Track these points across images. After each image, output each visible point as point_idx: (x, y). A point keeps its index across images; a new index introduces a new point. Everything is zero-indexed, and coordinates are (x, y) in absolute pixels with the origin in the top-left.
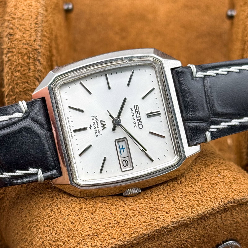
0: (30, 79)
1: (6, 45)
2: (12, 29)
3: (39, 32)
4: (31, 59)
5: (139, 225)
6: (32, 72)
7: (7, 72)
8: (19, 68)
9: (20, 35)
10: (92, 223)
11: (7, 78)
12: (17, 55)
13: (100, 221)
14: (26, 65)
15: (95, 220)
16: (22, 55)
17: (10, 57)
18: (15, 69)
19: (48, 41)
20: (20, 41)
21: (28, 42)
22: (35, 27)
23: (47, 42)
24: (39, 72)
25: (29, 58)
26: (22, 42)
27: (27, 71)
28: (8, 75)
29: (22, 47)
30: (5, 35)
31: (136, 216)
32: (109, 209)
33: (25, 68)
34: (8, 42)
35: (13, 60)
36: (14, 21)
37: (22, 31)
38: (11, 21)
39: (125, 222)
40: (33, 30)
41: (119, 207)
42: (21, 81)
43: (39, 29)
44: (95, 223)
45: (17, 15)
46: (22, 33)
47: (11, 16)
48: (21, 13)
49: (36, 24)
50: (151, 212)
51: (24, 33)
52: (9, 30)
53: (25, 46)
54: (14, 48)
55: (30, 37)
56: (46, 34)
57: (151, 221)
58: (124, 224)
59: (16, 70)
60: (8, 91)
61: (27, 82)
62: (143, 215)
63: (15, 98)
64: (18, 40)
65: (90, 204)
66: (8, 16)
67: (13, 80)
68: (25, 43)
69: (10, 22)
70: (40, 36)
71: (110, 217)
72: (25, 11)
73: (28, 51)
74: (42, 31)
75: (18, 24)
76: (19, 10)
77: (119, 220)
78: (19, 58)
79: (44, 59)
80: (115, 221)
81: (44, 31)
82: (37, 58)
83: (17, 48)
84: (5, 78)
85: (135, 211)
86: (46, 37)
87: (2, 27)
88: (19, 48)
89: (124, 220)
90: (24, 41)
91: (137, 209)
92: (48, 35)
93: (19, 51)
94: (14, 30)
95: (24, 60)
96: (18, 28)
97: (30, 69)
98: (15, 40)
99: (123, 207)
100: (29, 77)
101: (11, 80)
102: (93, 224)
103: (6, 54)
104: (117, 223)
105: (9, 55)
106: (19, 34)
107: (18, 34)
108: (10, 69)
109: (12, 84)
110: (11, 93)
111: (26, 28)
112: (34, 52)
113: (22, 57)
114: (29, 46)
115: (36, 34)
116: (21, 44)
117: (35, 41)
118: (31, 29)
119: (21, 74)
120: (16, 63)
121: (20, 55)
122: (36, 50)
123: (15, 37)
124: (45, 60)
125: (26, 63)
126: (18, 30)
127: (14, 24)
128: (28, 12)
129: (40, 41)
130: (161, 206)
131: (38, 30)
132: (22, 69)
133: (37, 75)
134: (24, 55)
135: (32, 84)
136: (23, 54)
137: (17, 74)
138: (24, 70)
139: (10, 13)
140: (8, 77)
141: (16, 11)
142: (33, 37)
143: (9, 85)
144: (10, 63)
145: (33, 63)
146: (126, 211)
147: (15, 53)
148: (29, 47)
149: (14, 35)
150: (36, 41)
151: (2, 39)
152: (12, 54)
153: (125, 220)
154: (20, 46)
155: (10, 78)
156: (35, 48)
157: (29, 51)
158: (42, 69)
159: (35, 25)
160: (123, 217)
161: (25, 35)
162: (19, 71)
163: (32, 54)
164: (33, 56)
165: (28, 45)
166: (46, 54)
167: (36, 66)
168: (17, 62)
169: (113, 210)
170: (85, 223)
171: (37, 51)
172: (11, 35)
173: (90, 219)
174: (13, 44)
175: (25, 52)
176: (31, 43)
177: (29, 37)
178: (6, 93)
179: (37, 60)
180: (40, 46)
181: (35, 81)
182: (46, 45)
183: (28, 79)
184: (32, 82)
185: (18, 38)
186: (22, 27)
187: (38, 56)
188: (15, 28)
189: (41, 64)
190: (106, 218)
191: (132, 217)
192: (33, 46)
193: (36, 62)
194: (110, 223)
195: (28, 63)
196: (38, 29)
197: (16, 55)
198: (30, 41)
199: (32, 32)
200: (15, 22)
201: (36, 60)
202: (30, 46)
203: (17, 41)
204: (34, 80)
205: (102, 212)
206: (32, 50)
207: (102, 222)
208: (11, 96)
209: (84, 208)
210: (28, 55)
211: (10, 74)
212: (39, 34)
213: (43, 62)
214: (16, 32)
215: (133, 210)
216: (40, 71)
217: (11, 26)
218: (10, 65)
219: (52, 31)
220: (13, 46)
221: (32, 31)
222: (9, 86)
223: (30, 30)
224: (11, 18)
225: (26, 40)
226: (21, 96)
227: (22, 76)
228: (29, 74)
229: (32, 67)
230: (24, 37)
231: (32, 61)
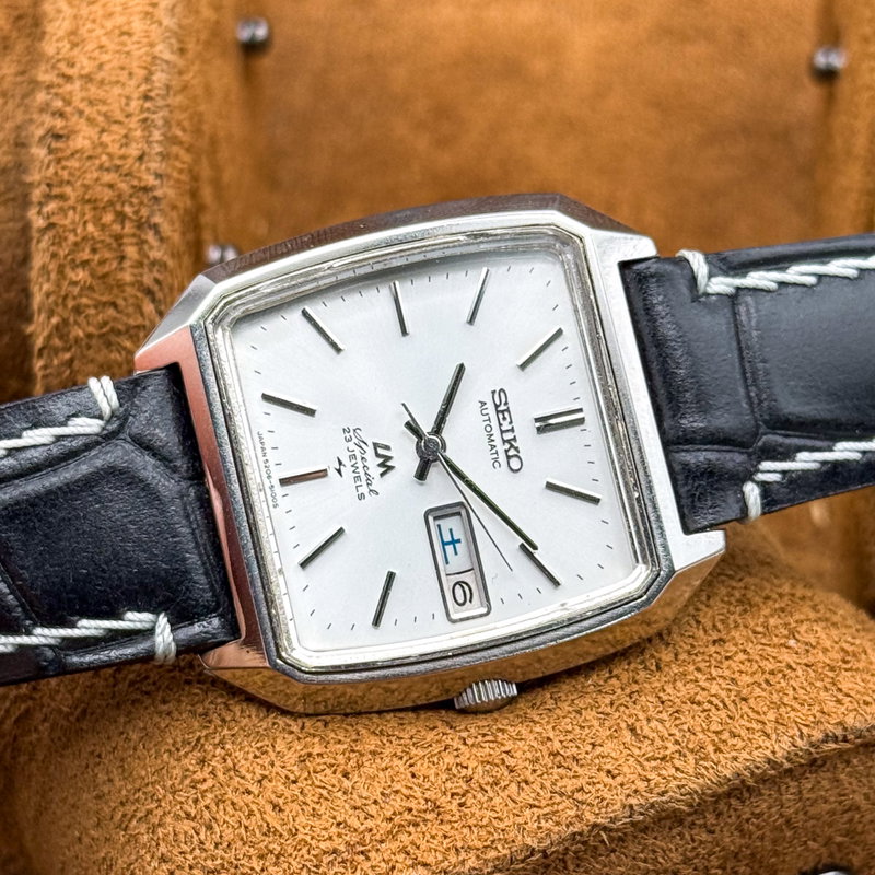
0: (123, 291)
1: (40, 171)
2: (62, 115)
3: (155, 126)
4: (127, 222)
5: (511, 816)
6: (129, 270)
7: (44, 267)
8: (86, 255)
9: (90, 138)
10: (347, 807)
11: (41, 289)
12: (79, 208)
13: (375, 802)
14: (110, 244)
15: (357, 799)
16: (95, 209)
17: (53, 214)
18: (69, 258)
19: (187, 158)
20: (90, 158)
21: (118, 162)
22: (142, 107)
23: (183, 163)
24: (157, 267)
25: (121, 217)
26: (97, 162)
27: (115, 264)
28: (45, 277)
29: (97, 180)
30: (36, 138)
31: (503, 784)
32: (405, 759)
33: (108, 255)
34: (46, 161)
35: (64, 226)
36: (68, 87)
37: (97, 125)
38: (59, 86)
39: (461, 805)
40: (135, 119)
41: (439, 752)
42: (91, 298)
43: (158, 118)
44: (355, 808)
45: (78, 65)
46: (97, 129)
47: (59, 69)
48: (95, 59)
49: (146, 98)
50: (555, 770)
51: (103, 131)
52: (48, 121)
53: (108, 178)
54: (68, 182)
55: (126, 145)
56: (179, 133)
57: (554, 804)
58: (458, 814)
59: (73, 260)
60: (45, 333)
61: (114, 305)
62: (527, 782)
63: (71, 360)
64: (83, 154)
65: (340, 742)
66: (46, 72)
67: (65, 297)
68: (107, 165)
69: (53, 91)
70: (159, 142)
71: (411, 788)
72: (106, 52)
73: (116, 193)
74: (167, 122)
75: (83, 100)
76: (86, 49)
77: (443, 800)
78: (87, 217)
79: (172, 223)
80: (427, 800)
81: (173, 123)
82: (148, 217)
83: (79, 183)
84: (35, 289)
85: (497, 766)
86: (181, 143)
87: (22, 109)
88: (86, 182)
89: (457, 800)
90: (104, 158)
91: (503, 759)
92: (185, 138)
93: (85, 193)
94: (67, 120)
95: (103, 227)
96: (81, 113)
97: (123, 258)
98: (73, 155)
99: (455, 753)
100: (121, 286)
101: (58, 297)
102: (350, 812)
103: (41, 204)
104: (433, 810)
105: (52, 206)
106: (87, 134)
107: (82, 134)
108: (54, 255)
109: (60, 309)
110: (57, 342)
111: (109, 114)
112: (138, 197)
113: (94, 217)
114: (123, 178)
115: (147, 134)
116: (93, 168)
117: (141, 158)
118: (128, 116)
119: (92, 275)
120: (76, 235)
121: (87, 207)
122: (146, 189)
123: (71, 143)
124: (177, 226)
125: (111, 236)
126: (82, 121)
127: (67, 97)
128: (117, 55)
129: (159, 158)
130: (589, 748)
131: (153, 121)
132: (97, 257)
133: (148, 280)
134: (104, 208)
135: (131, 310)
136: (102, 205)
137: (77, 275)
138: (102, 262)
139: (54, 61)
140: (46, 287)
141: (76, 51)
142: (134, 145)
143: (51, 313)
144: (54, 237)
145: (134, 235)
146: (466, 768)
147: (71, 202)
148: (122, 181)
149: (68, 137)
150: (146, 158)
151: (23, 151)
152: (61, 204)
153: (463, 800)
154: (90, 177)
155: (52, 289)
156: (143, 184)
157: (120, 196)
158: (166, 258)
159: (141, 102)
160: (456, 787)
161: (106, 138)
162: (85, 263)
163: (131, 204)
164: (136, 213)
165: (117, 171)
166: (181, 205)
167: (146, 247)
168: (79, 231)
169: (419, 763)
170: (321, 809)
171: (150, 194)
172: (58, 137)
173: (340, 794)
174: (64, 168)
175: (106, 199)
176: (127, 166)
177: (122, 146)
178: (39, 343)
179: (150, 227)
180: (158, 176)
181: (142, 300)
182: (181, 171)
183: (115, 291)
184: (133, 305)
185: (82, 148)
186: (95, 108)
187: (152, 214)
188: (73, 114)
189: (162, 240)
190: (397, 792)
191: (488, 788)
192: (135, 177)
193: (146, 234)
194: (410, 810)
195: (118, 238)
196: (154, 116)
197: (74, 208)
198: (123, 157)
199: (132, 126)
200: (70, 93)
201: (146, 225)
202: (126, 175)
203: (80, 159)
204: (137, 298)
205: (383, 770)
206: (131, 191)
207: (382, 805)
208: (56, 351)
209: (318, 754)
210: (118, 207)
211: (53, 276)
212: (157, 135)
213: (169, 234)
214: (78, 128)
215: (488, 763)
216: (160, 266)
217: (59, 104)
218: (53, 244)
219: (200, 121)
220: (65, 175)
221: (133, 123)
222: (49, 318)
223: (126, 121)
224: (58, 75)
225: (110, 155)
226: (91, 353)
227: (94, 283)
228: (120, 276)
229: (131, 251)
230: (103, 145)
231: (133, 231)
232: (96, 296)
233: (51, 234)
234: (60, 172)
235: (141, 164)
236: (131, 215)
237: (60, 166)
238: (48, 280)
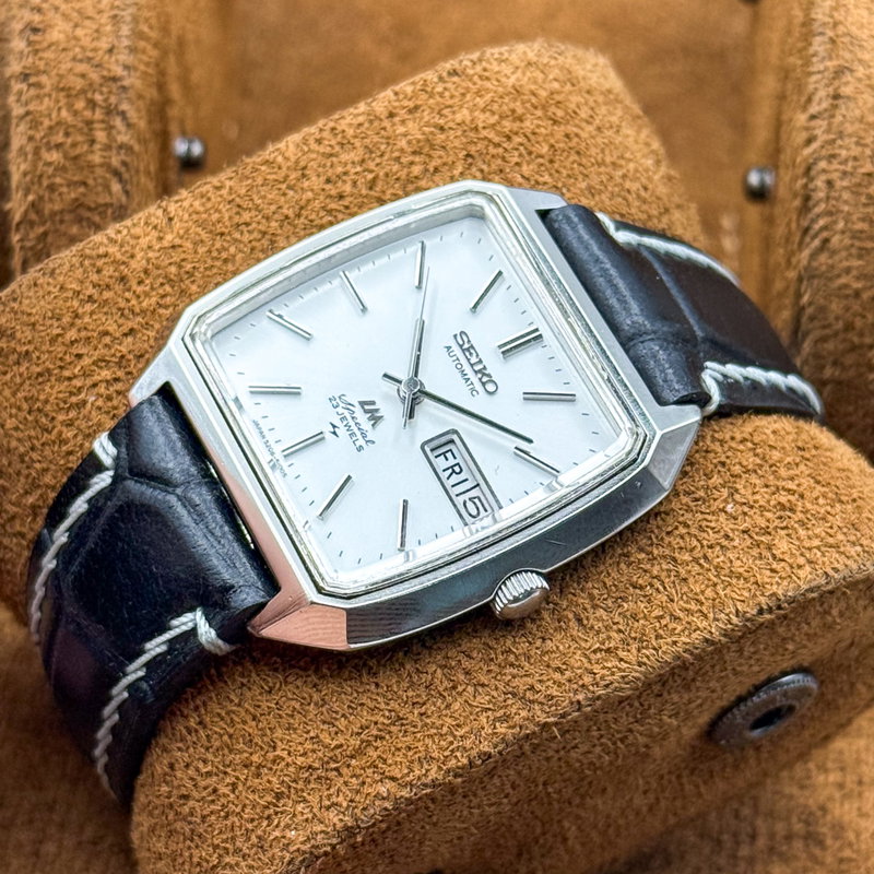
0: (93, 172)
1: (19, 62)
2: (39, 10)
3: (124, 22)
4: (97, 109)
6: (99, 153)
7: (21, 149)
8: (60, 138)
9: (64, 32)
11: (18, 168)
12: (54, 95)
14: (81, 129)
16: (68, 96)
18: (45, 141)
19: (155, 53)
20: (64, 50)
21: (90, 54)
22: (112, 6)
23: (150, 57)
24: (124, 150)
25: (92, 104)
26: (71, 54)
27: (85, 147)
28: (23, 157)
29: (71, 70)
30: (17, 32)
33: (80, 138)
34: (26, 52)
35: (41, 112)
37: (71, 20)
40: (106, 15)
42: (64, 178)
43: (127, 15)
46: (71, 24)
51: (76, 26)
52: (27, 16)
53: (82, 68)
54: (44, 72)
55: (98, 39)
56: (145, 29)
59: (48, 143)
60: (23, 209)
61: (85, 184)
63: (45, 234)
64: (58, 46)
67: (41, 176)
68: (79, 56)
70: (127, 37)
73: (88, 82)
74: (135, 19)
78: (60, 104)
79: (138, 110)
81: (142, 20)
82: (116, 105)
83: (55, 72)
84: (14, 169)
86: (148, 39)
87: (6, 7)
88: (61, 72)
90: (77, 50)
92: (154, 35)
93: (59, 82)
94: (44, 14)
95: (76, 113)
96: (57, 9)
97: (93, 142)
98: (49, 46)
100: (91, 166)
101: (34, 176)
106: (61, 28)
107: (57, 28)
108: (31, 138)
109: (36, 187)
110: (33, 216)
111: (82, 10)
112: (107, 87)
113: (68, 103)
114: (94, 69)
115: (116, 29)
116: (68, 59)
117: (111, 51)
118: (100, 12)
119: (65, 157)
120: (51, 120)
121: (62, 94)
122: (114, 79)
123: (47, 36)
124: (143, 113)
125: (83, 121)
126: (58, 16)
129: (127, 51)
131: (123, 17)
132: (69, 141)
133: (115, 162)
134: (76, 95)
135: (100, 189)
136: (74, 92)
137: (51, 156)
138: (74, 145)
140: (23, 167)
142: (104, 39)
143: (27, 192)
144: (31, 122)
145: (103, 121)
147: (47, 90)
148: (93, 72)
149: (44, 31)
150: (115, 51)
151: (6, 45)
152: (38, 91)
154: (64, 67)
155: (29, 169)
156: (112, 74)
157: (91, 85)
158: (132, 142)
161: (79, 32)
162: (58, 146)
163: (102, 93)
164: (106, 100)
165: (88, 63)
166: (147, 95)
167: (114, 132)
168: (54, 115)
171: (119, 84)
172: (35, 30)
174: (40, 59)
175: (78, 88)
176: (98, 59)
177: (93, 40)
178: (17, 217)
179: (118, 113)
180: (126, 67)
181: (110, 180)
182: (148, 64)
183: (86, 172)
184: (101, 185)
185: (58, 41)
186: (70, 5)
187: (120, 101)
188: (49, 10)
189: (129, 125)
193: (114, 120)
195: (89, 123)
196: (123, 13)
197: (50, 96)
198: (95, 50)
199: (103, 21)
201: (114, 112)
202: (97, 66)
203: (55, 51)
204: (105, 178)
206: (102, 81)
208: (32, 224)
210: (89, 95)
211: (30, 157)
212: (125, 30)
213: (135, 121)
214: (54, 22)
216: (127, 149)
218: (30, 128)
219: (168, 22)
220: (41, 65)
221: (104, 19)
222: (26, 195)
223: (97, 17)
225: (82, 48)
226: (63, 228)
227: (67, 164)
228: (90, 157)
229: (101, 136)
230: (77, 39)
231: (101, 117)
232: (69, 176)
233: (28, 118)
234: (37, 62)
235: (110, 57)
236: (100, 103)
237: (37, 58)
238: (25, 160)
